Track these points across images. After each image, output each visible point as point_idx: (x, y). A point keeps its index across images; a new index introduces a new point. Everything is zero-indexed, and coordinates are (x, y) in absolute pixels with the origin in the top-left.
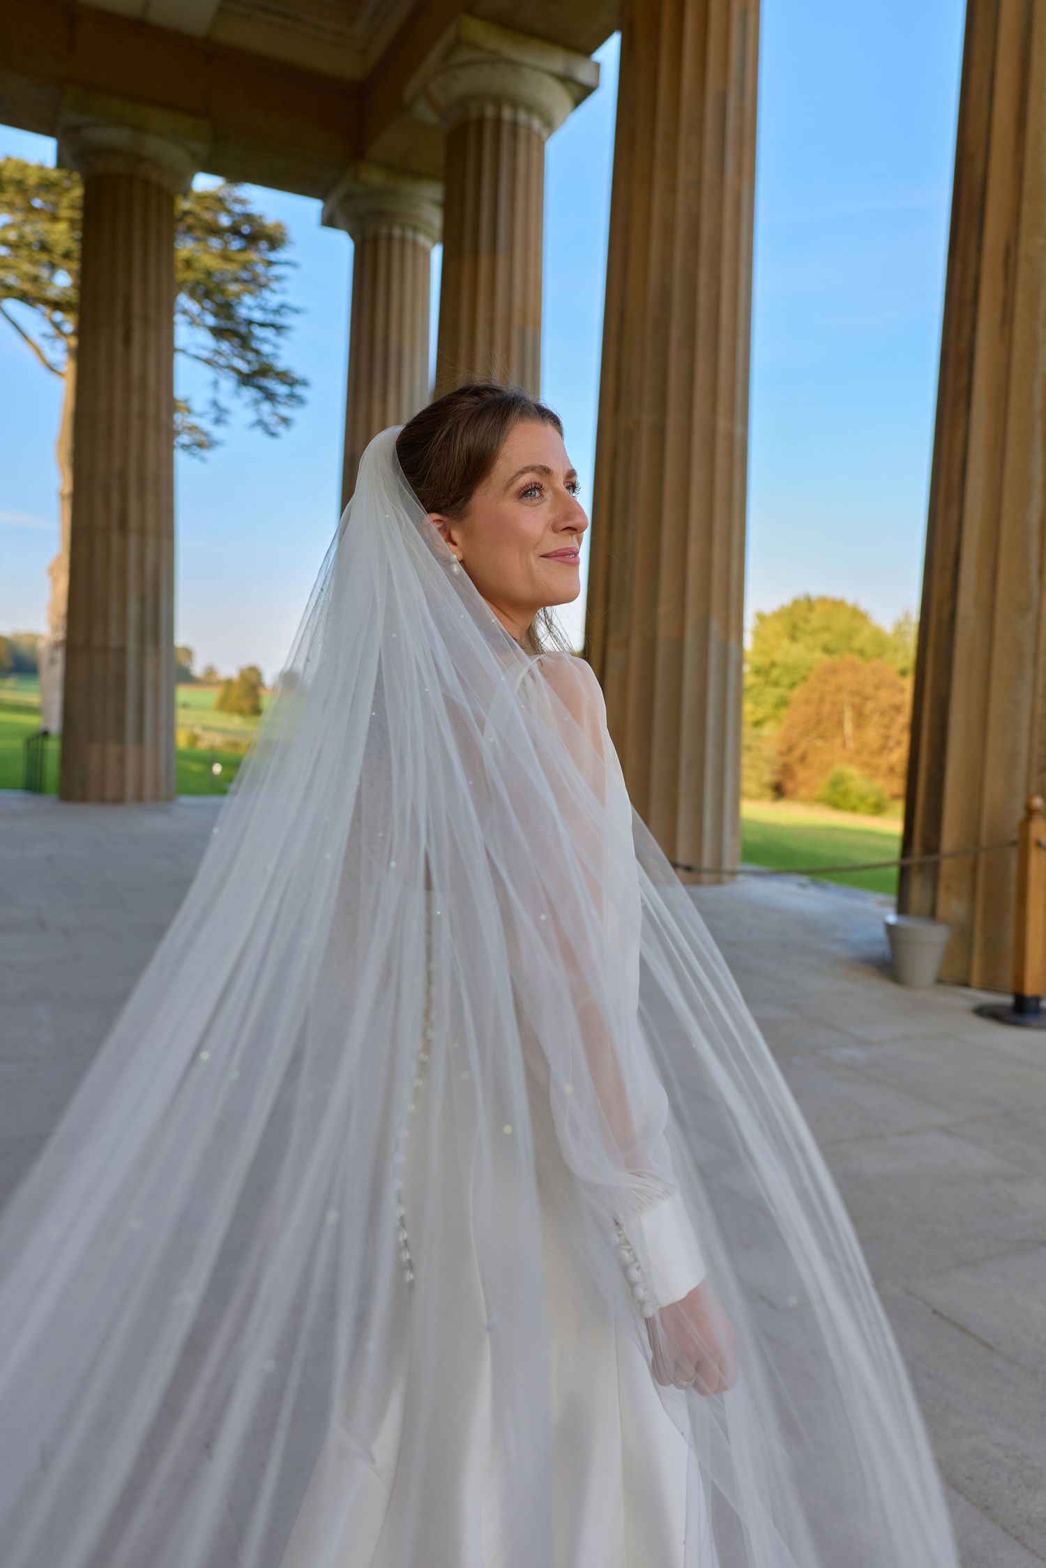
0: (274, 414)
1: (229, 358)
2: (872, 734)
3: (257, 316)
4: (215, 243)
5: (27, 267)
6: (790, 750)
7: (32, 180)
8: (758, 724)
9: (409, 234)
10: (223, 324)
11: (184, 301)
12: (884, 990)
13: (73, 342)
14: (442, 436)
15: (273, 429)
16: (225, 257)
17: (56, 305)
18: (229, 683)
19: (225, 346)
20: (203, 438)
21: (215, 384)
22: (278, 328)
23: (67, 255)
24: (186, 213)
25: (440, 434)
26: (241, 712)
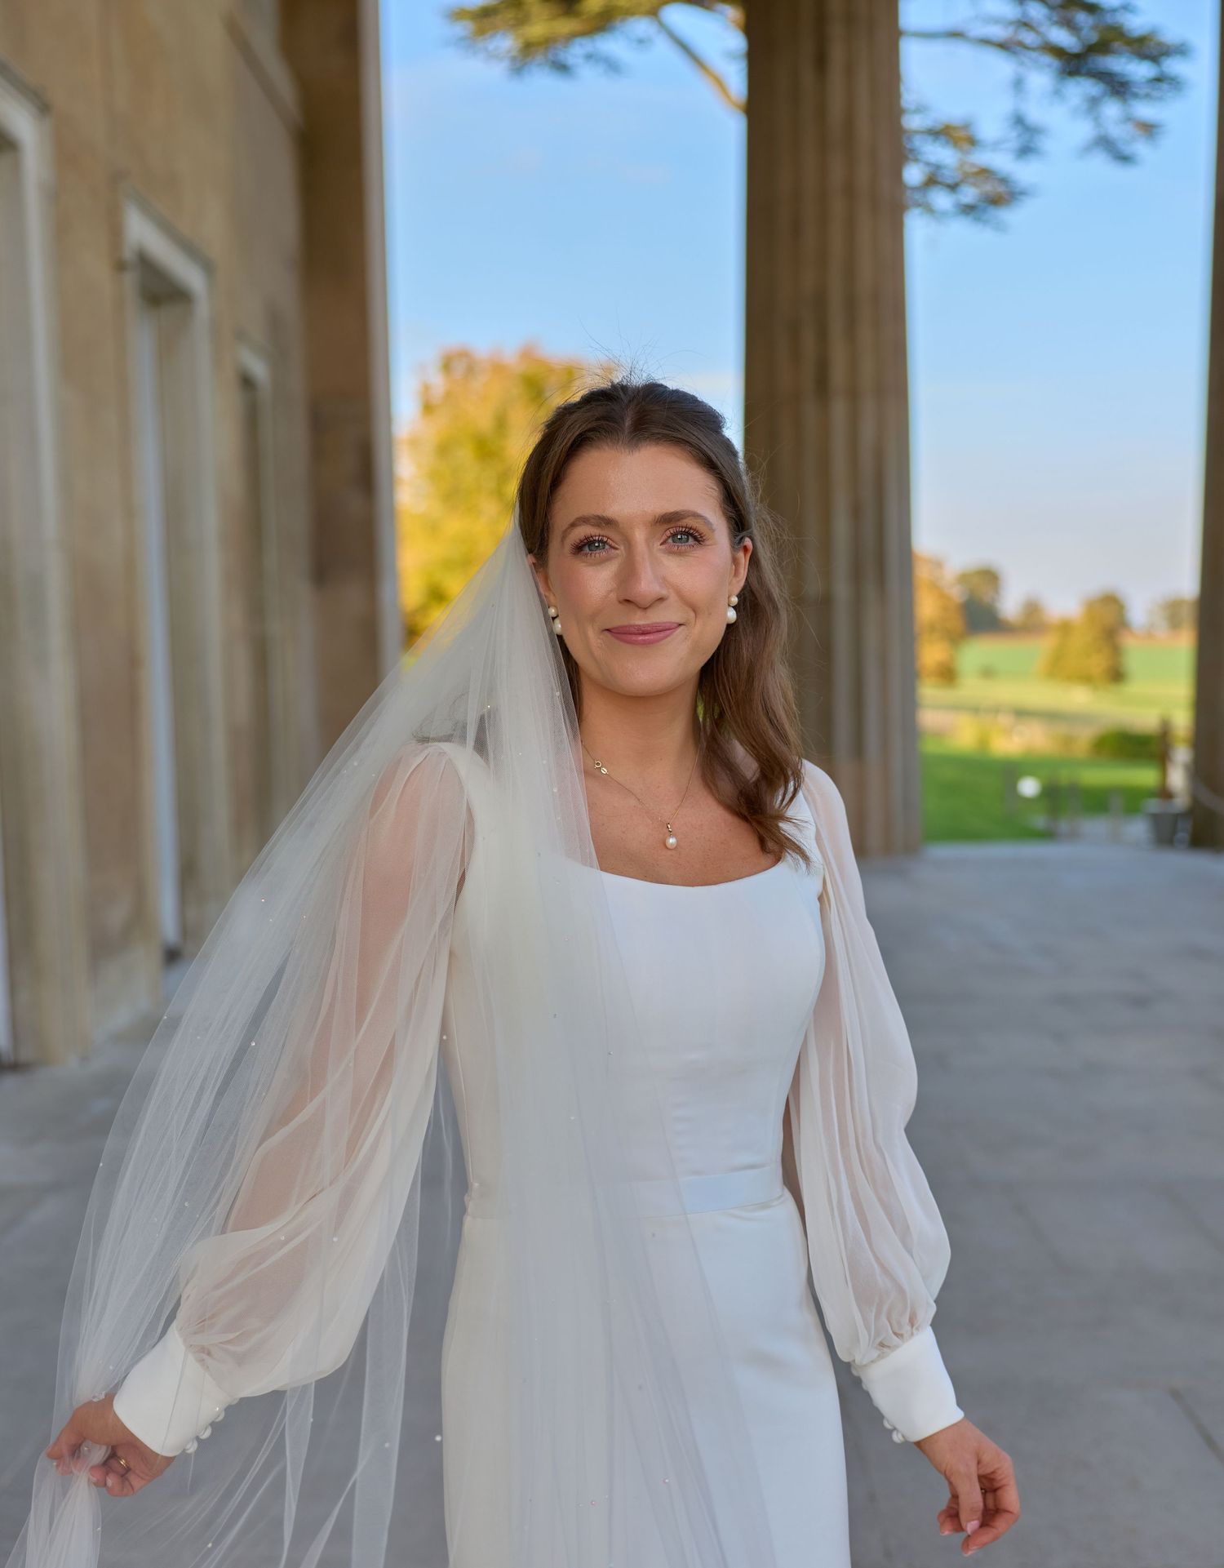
0: (1129, 119)
1: (1043, 29)
15: (1127, 150)
18: (1065, 627)
19: (1037, 10)
20: (1001, 189)
21: (1018, 84)
26: (1086, 679)
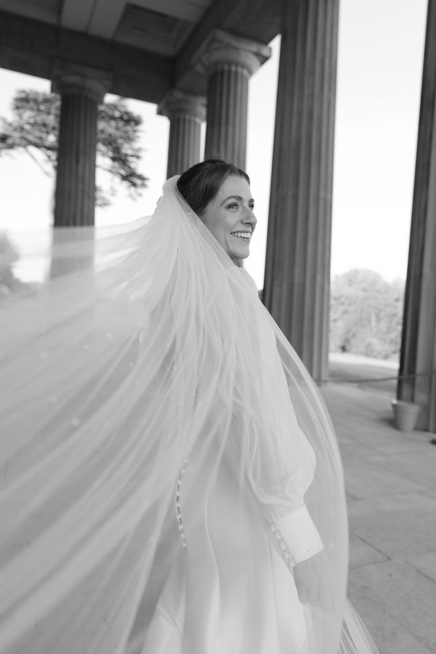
1: (118, 169)
2: (383, 326)
3: (130, 152)
4: (113, 123)
5: (38, 134)
6: (348, 331)
7: (40, 98)
8: (335, 321)
9: (192, 118)
10: (116, 155)
11: (101, 147)
12: (391, 432)
13: (56, 163)
14: (196, 179)
16: (117, 128)
17: (49, 148)
19: (116, 164)
20: (106, 202)
21: (112, 180)
22: (138, 157)
23: (54, 128)
24: (102, 111)
25: (195, 178)
